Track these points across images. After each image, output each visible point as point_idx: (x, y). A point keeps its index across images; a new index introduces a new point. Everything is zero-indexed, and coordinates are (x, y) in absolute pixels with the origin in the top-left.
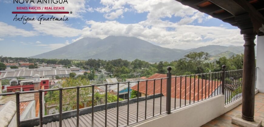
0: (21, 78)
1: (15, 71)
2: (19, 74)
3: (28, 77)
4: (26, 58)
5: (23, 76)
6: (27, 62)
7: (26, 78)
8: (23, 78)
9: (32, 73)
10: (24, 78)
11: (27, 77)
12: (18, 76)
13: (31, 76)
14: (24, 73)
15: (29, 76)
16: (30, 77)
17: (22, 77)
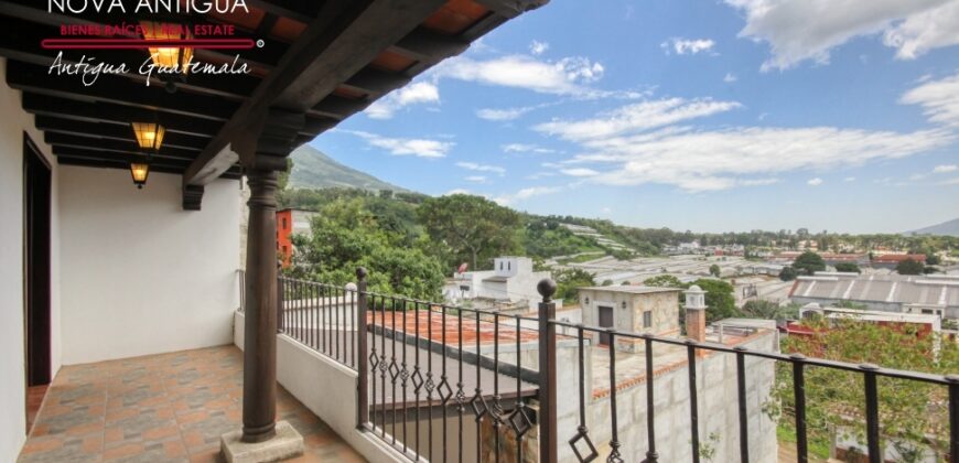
0: (853, 303)
1: (839, 281)
2: (849, 289)
3: (879, 306)
4: (898, 236)
5: (862, 297)
6: (901, 248)
7: (872, 305)
8: (860, 304)
9: (895, 292)
10: (864, 308)
11: (875, 302)
12: (846, 296)
13: (888, 303)
14: (867, 287)
15: (883, 303)
16: (885, 305)
17: (858, 301)
